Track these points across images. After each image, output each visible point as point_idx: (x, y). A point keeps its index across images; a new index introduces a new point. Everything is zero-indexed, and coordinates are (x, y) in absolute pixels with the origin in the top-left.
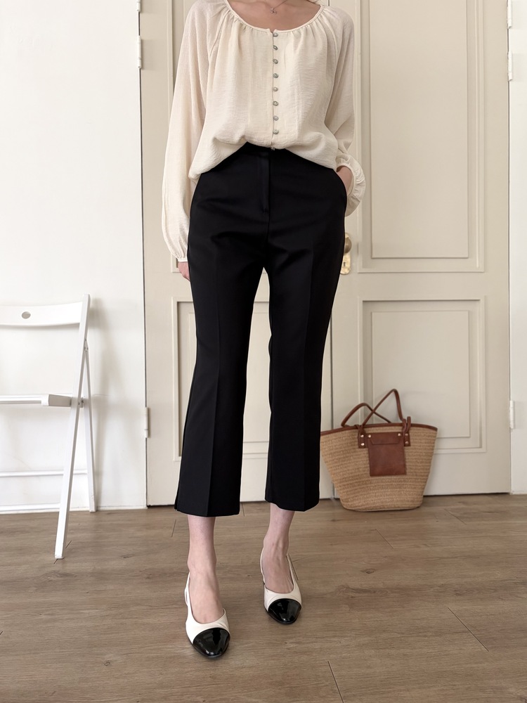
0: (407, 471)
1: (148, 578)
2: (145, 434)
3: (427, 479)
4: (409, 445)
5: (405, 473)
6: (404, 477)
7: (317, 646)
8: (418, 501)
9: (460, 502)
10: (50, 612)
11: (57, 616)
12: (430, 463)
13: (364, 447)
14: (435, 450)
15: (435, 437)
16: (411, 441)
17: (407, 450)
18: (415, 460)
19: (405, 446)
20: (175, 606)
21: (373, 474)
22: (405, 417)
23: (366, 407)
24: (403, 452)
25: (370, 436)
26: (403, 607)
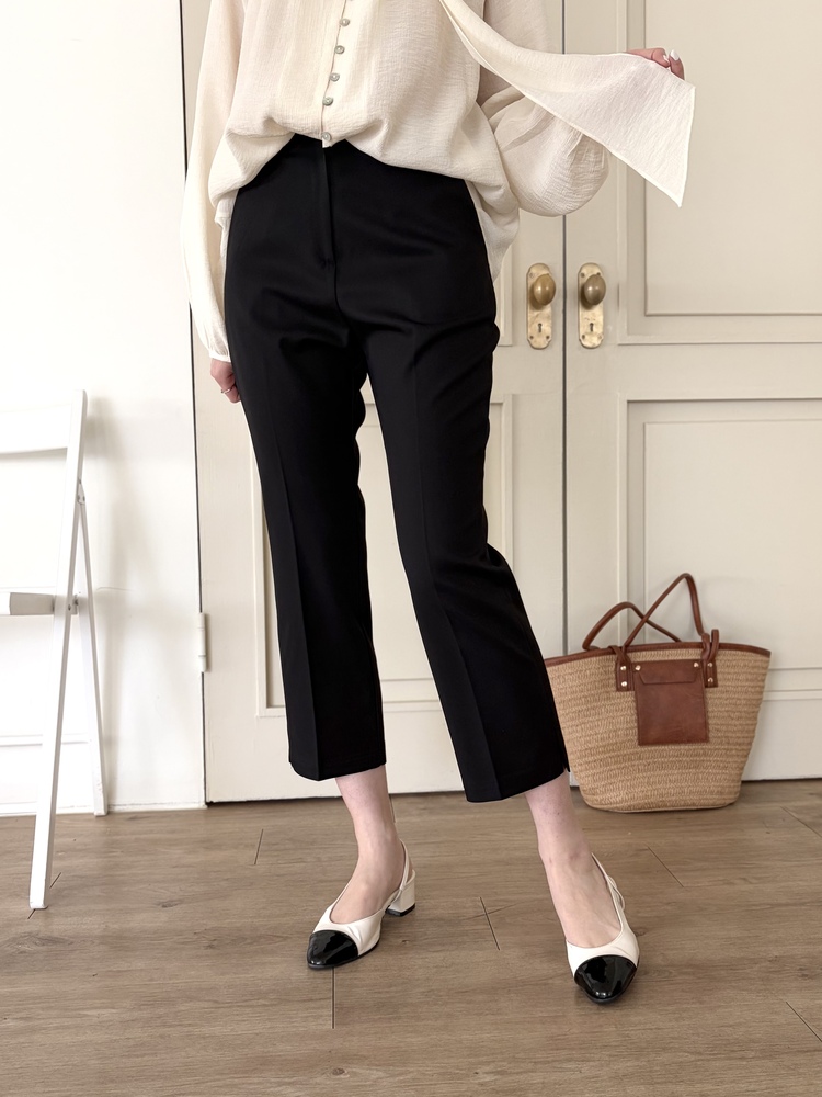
0: (711, 735)
1: (211, 946)
2: (200, 665)
3: (749, 750)
4: (715, 685)
5: (706, 739)
6: (705, 746)
7: (537, 1078)
8: (730, 793)
9: (812, 794)
10: (23, 1014)
11: (36, 1023)
12: (756, 718)
13: (627, 689)
14: (764, 694)
15: (766, 668)
16: (719, 676)
17: (711, 694)
18: (726, 714)
19: (706, 686)
20: (263, 1002)
21: (643, 742)
22: (708, 630)
23: (631, 609)
24: (703, 698)
25: (638, 668)
26: (701, 1003)
